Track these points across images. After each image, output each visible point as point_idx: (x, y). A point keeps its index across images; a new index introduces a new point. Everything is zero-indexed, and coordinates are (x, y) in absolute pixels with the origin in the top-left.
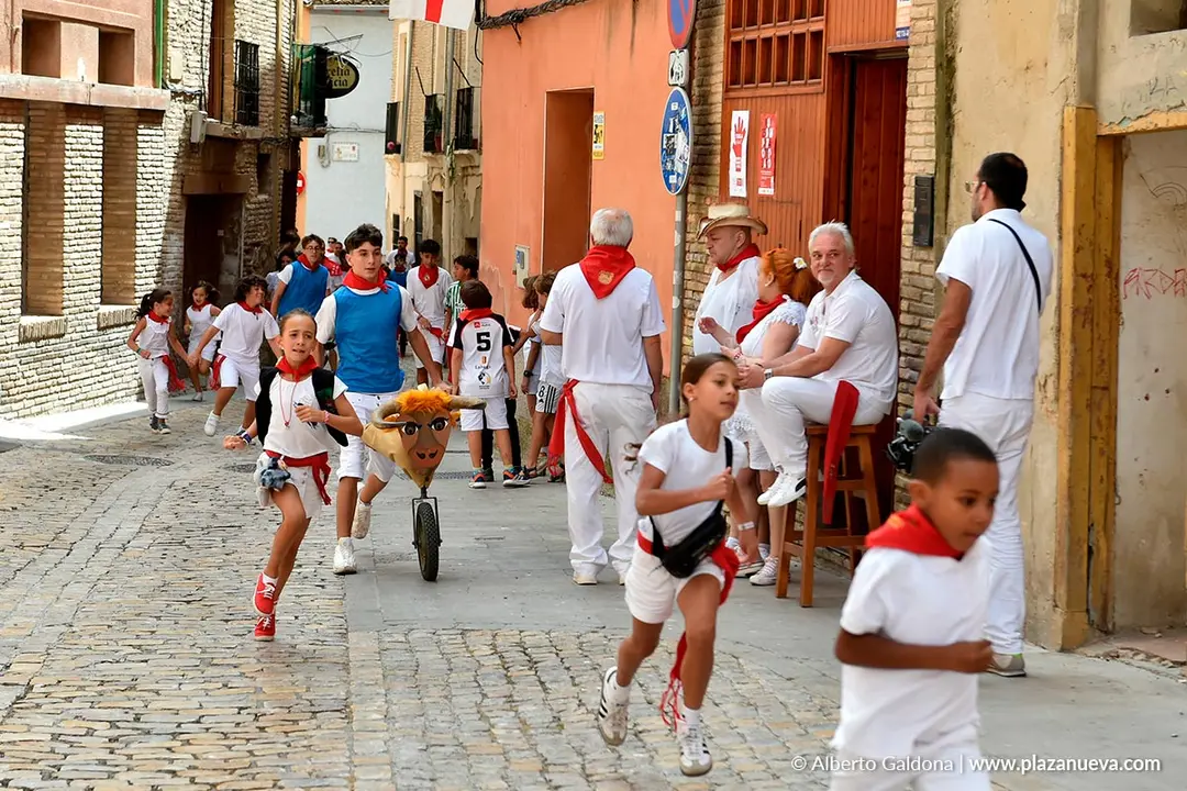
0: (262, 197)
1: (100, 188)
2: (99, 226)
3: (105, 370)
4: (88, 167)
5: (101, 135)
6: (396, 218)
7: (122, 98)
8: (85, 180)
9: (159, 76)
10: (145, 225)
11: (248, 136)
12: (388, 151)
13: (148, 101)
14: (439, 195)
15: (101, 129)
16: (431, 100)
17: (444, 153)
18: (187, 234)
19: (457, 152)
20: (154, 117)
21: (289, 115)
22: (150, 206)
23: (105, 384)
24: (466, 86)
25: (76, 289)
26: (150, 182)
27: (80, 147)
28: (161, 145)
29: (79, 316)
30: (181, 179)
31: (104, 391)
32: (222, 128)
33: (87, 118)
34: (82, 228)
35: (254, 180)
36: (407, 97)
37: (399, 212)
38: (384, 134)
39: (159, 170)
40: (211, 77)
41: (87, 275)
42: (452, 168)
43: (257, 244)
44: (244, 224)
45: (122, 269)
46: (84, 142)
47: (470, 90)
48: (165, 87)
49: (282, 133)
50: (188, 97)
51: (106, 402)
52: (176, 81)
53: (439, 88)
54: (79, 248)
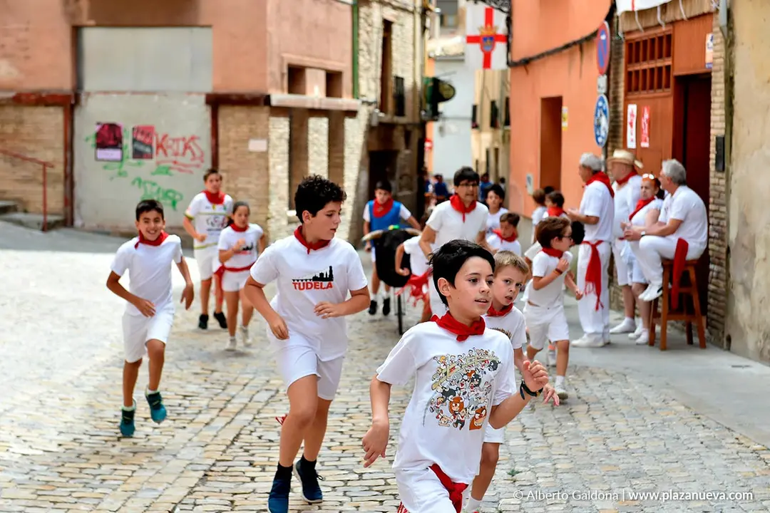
0: (407, 151)
1: (327, 149)
2: (327, 167)
5: (327, 123)
6: (477, 161)
7: (336, 105)
8: (318, 145)
9: (355, 94)
10: (349, 166)
11: (400, 122)
12: (473, 127)
13: (349, 105)
14: (497, 150)
15: (327, 119)
16: (493, 103)
17: (500, 128)
18: (369, 171)
19: (504, 128)
20: (352, 114)
21: (420, 111)
22: (351, 157)
26: (351, 145)
27: (316, 129)
28: (356, 127)
30: (367, 144)
32: (387, 118)
33: (321, 115)
34: (318, 168)
35: (403, 143)
36: (481, 102)
37: (478, 158)
38: (471, 119)
40: (381, 94)
42: (503, 137)
43: (406, 175)
44: (398, 165)
47: (509, 98)
48: (358, 98)
49: (417, 120)
50: (369, 104)
52: (364, 96)
53: (497, 97)
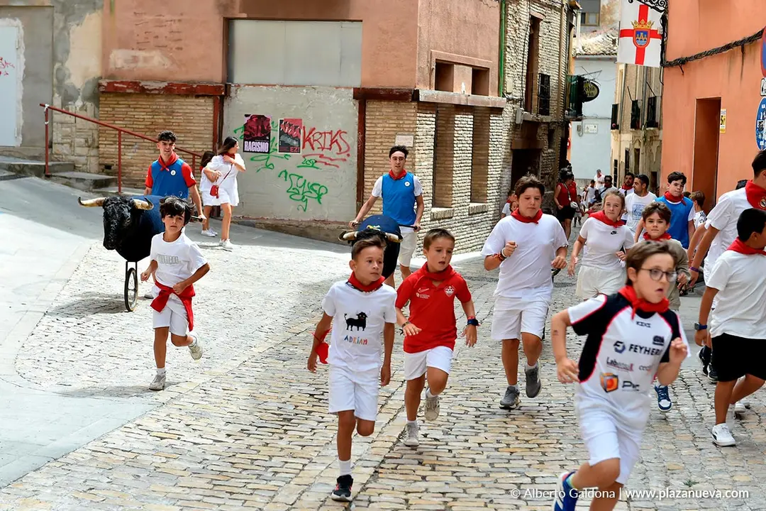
0: (550, 151)
1: (471, 145)
2: (470, 164)
3: (472, 235)
4: (465, 135)
5: (472, 120)
6: (616, 161)
7: (483, 102)
8: (463, 142)
9: (501, 91)
10: (493, 164)
11: (544, 121)
12: (612, 128)
13: (495, 103)
14: (638, 150)
15: (472, 117)
16: (635, 103)
17: (641, 129)
18: (513, 169)
19: (647, 129)
20: (498, 111)
21: (564, 110)
22: (495, 154)
23: (472, 242)
24: (653, 96)
25: (459, 195)
26: (495, 143)
27: (462, 126)
28: (501, 125)
29: (460, 208)
30: (511, 141)
31: (471, 245)
32: (531, 117)
33: (466, 112)
34: (462, 165)
35: (546, 142)
36: (622, 102)
37: (617, 159)
38: (611, 120)
39: (501, 137)
40: (526, 91)
41: (463, 188)
42: (645, 137)
43: (547, 174)
44: (541, 164)
45: (480, 185)
46: (464, 123)
47: (655, 98)
48: (504, 96)
49: (561, 119)
50: (514, 101)
51: (472, 251)
52: (509, 94)
53: (639, 97)
54: (460, 175)
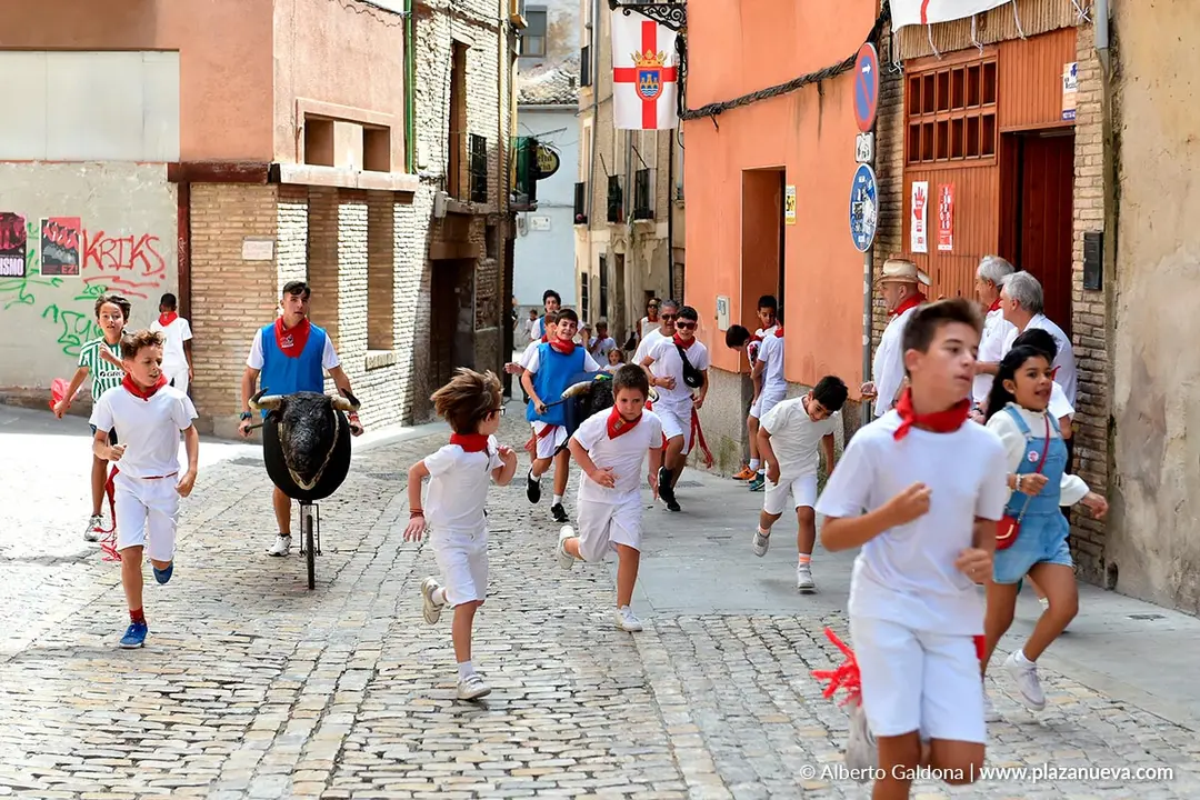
0: (489, 261)
1: (366, 255)
2: (366, 287)
3: (371, 403)
4: (356, 239)
5: (366, 213)
6: (585, 275)
8: (354, 250)
9: (410, 164)
10: (401, 285)
11: (480, 212)
12: (576, 222)
13: (401, 183)
14: (621, 256)
15: (366, 207)
16: (613, 180)
17: (625, 222)
18: (432, 292)
19: (636, 221)
20: (406, 197)
21: (508, 194)
22: (404, 269)
23: (370, 415)
24: (643, 168)
25: (349, 338)
26: (404, 250)
27: (350, 223)
28: (411, 220)
29: (351, 360)
30: (429, 247)
31: (371, 421)
32: (460, 206)
33: (356, 199)
34: (353, 288)
35: (483, 247)
37: (586, 270)
38: (573, 210)
39: (411, 240)
40: (449, 164)
41: (356, 326)
42: (632, 235)
43: (486, 299)
44: (476, 283)
45: (383, 321)
46: (353, 216)
47: (646, 171)
49: (503, 208)
50: (432, 181)
51: (373, 430)
52: (423, 168)
53: (619, 170)
54: (350, 305)
